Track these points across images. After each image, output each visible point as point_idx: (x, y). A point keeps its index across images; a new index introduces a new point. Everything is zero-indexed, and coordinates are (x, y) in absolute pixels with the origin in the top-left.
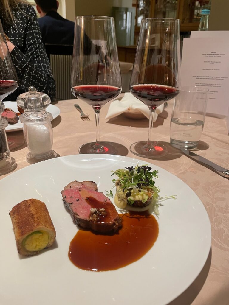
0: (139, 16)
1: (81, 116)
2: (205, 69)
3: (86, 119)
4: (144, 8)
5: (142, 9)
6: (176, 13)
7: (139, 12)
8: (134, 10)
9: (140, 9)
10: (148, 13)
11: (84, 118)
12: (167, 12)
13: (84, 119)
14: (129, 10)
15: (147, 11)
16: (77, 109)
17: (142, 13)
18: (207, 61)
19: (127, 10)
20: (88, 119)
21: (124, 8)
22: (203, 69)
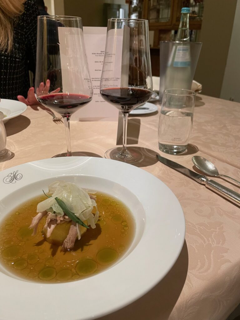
0: (132, 14)
1: (53, 119)
2: (97, 70)
3: (58, 122)
4: (137, 4)
5: (135, 6)
6: (170, 11)
7: (132, 9)
8: (127, 6)
9: (133, 6)
10: (141, 10)
11: (57, 120)
12: (161, 10)
13: (56, 122)
14: (122, 6)
15: (140, 7)
16: (48, 112)
17: (135, 10)
18: (98, 61)
19: (119, 7)
20: (61, 122)
21: (116, 5)
22: (96, 70)
